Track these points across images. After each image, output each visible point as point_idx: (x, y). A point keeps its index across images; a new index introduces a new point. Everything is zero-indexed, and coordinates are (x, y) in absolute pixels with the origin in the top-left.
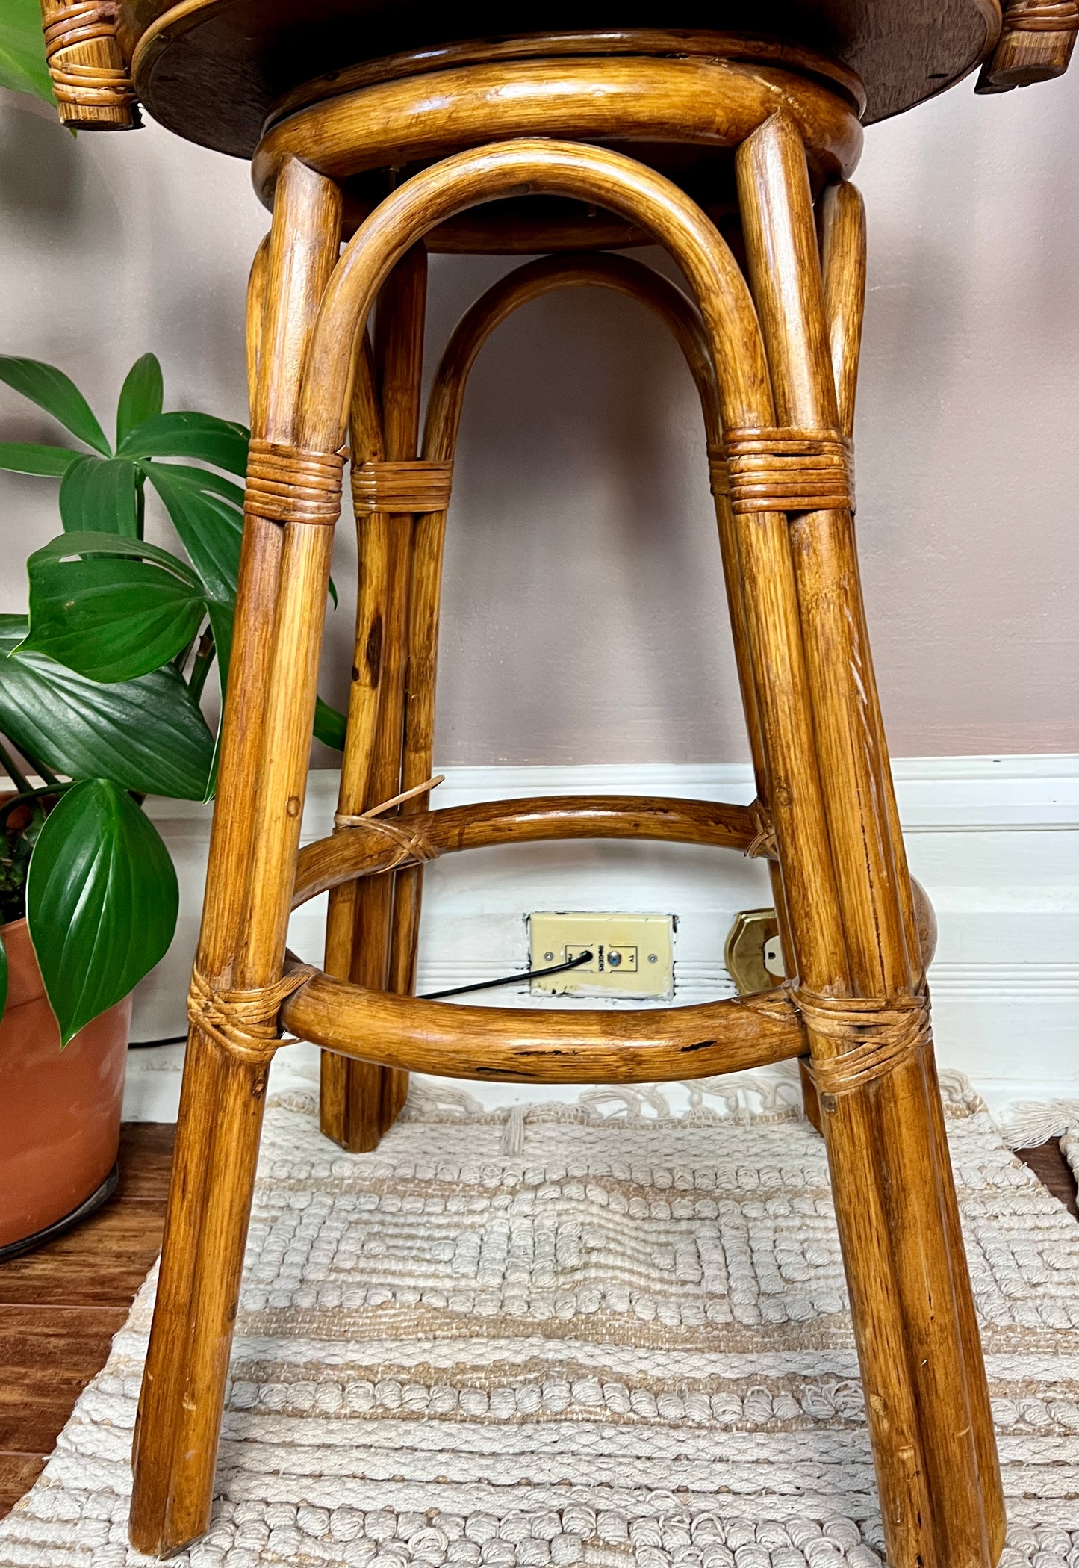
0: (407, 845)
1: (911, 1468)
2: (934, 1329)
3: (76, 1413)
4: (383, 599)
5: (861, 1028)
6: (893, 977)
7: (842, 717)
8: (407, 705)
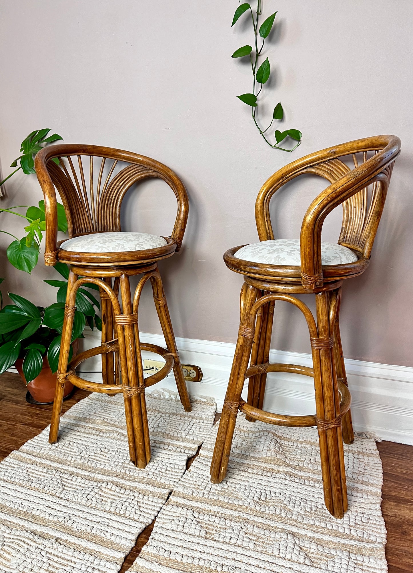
0: (111, 349)
1: (131, 446)
2: (137, 430)
4: (105, 312)
6: (133, 384)
7: (128, 351)
8: (113, 326)
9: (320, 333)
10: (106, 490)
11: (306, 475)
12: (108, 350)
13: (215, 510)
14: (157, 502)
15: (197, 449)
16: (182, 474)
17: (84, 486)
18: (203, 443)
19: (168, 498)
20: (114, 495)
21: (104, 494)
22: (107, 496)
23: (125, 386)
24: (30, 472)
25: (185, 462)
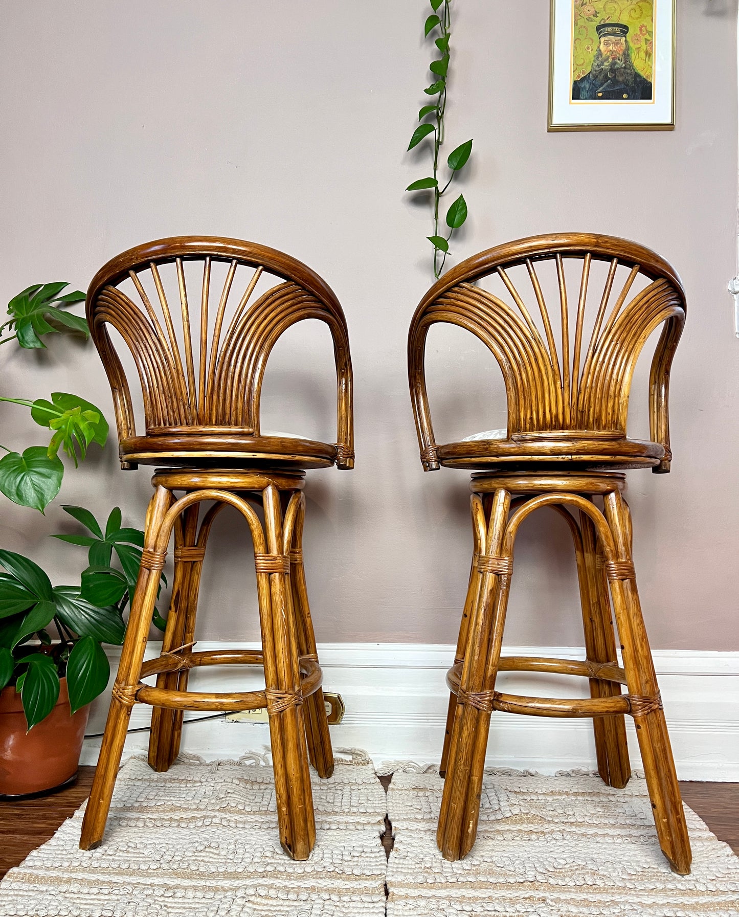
0: (182, 662)
1: (285, 813)
2: (294, 778)
3: (64, 823)
4: (180, 586)
5: (279, 698)
6: (288, 686)
7: (279, 622)
8: (187, 619)
9: (620, 554)
10: (259, 900)
11: (593, 831)
12: (176, 665)
13: (484, 896)
14: (370, 900)
15: (384, 823)
16: (386, 858)
17: (205, 902)
18: (387, 814)
19: (387, 893)
20: (278, 905)
21: (257, 907)
22: (265, 908)
23: (272, 691)
24: (72, 898)
25: (379, 841)
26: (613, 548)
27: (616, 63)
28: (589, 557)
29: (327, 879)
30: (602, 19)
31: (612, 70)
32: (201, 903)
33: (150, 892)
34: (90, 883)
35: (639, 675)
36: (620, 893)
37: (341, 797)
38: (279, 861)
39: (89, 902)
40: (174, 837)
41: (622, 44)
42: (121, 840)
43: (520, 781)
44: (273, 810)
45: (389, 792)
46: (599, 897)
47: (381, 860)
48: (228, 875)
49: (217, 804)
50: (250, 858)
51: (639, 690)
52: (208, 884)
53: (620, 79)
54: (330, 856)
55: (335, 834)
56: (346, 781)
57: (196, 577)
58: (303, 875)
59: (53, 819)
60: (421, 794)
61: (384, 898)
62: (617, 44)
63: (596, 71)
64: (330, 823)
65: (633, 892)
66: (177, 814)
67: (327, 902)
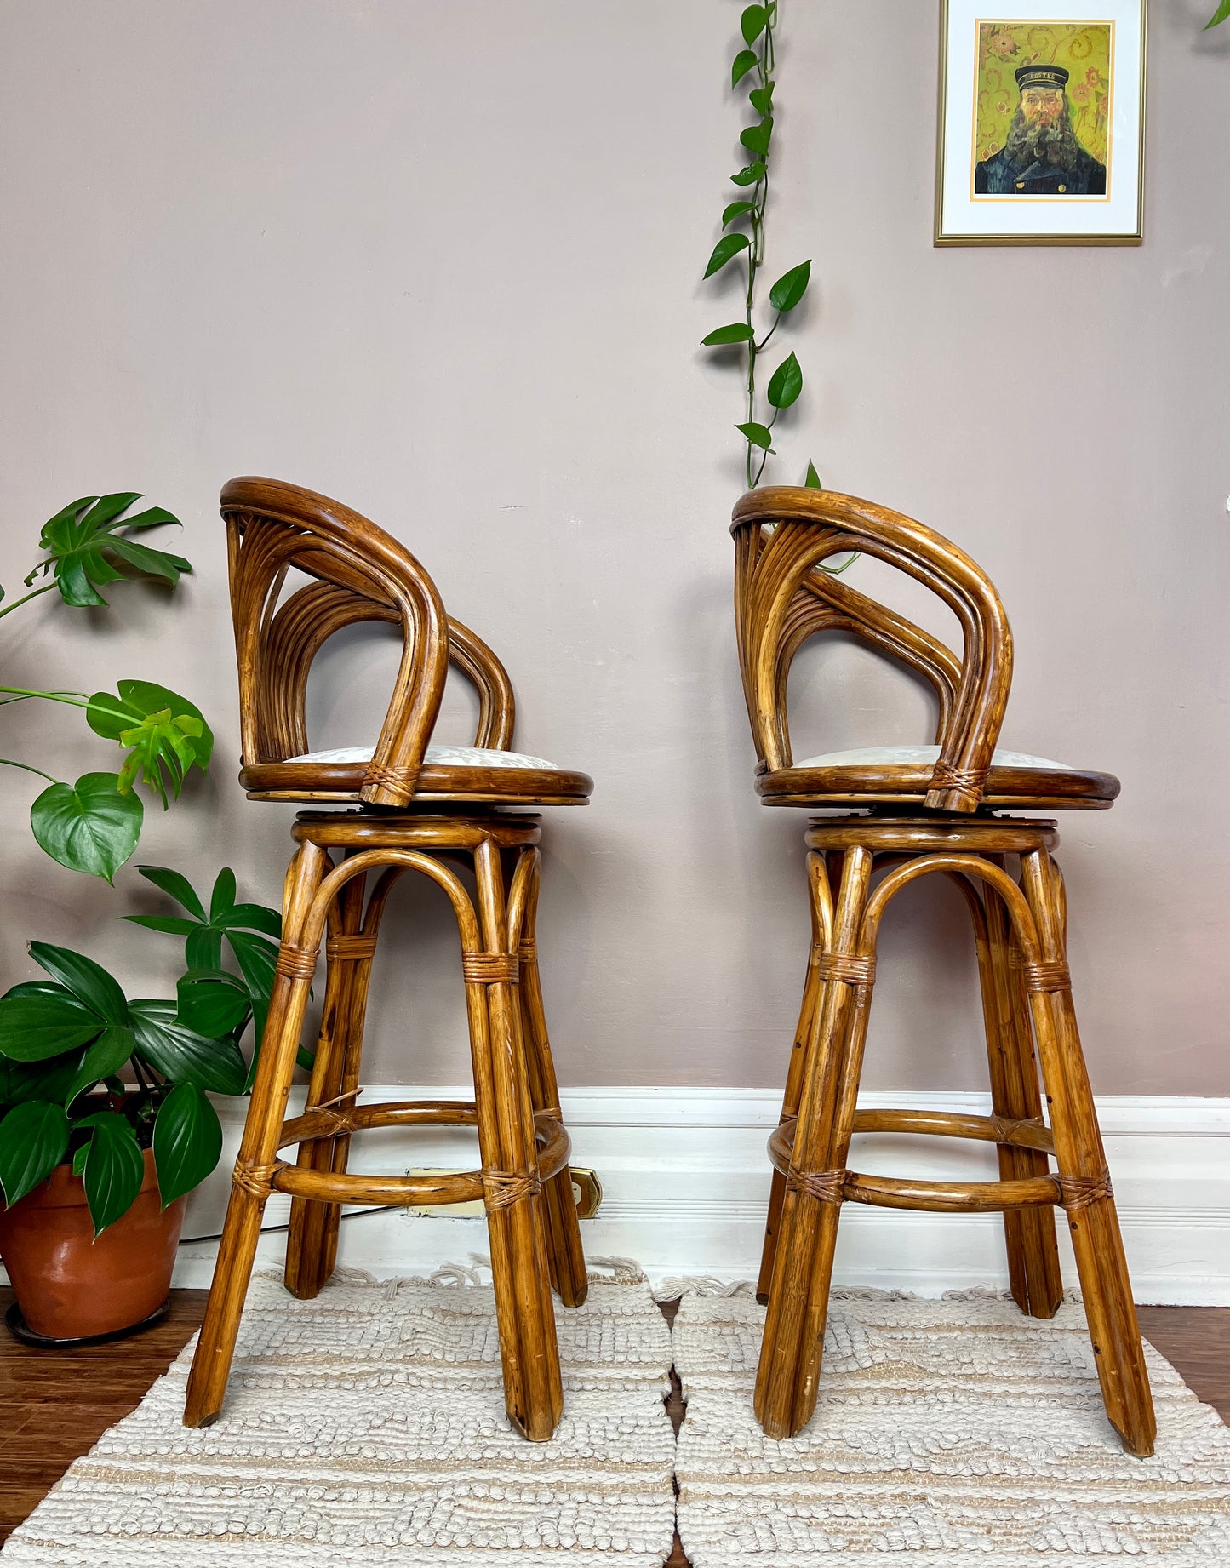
0: (339, 1122)
1: (514, 1367)
2: (528, 1311)
3: (155, 1385)
4: (338, 997)
5: (504, 1184)
6: (518, 1164)
7: (502, 1061)
8: (347, 1051)
9: (1046, 951)
10: (475, 1504)
11: (1000, 1388)
12: (332, 1125)
13: (829, 1493)
14: (650, 1503)
15: (668, 1379)
16: (674, 1436)
17: (390, 1508)
18: (673, 1365)
19: (677, 1491)
20: (506, 1512)
21: (473, 1515)
22: (485, 1516)
23: (492, 1173)
24: (177, 1504)
25: (662, 1408)
26: (1035, 941)
27: (1047, 133)
28: (997, 950)
29: (581, 1471)
30: (1026, 59)
31: (1041, 144)
32: (383, 1510)
33: (301, 1493)
34: (205, 1481)
35: (1075, 1145)
36: (1043, 1487)
37: (598, 1338)
38: (505, 1443)
39: (204, 1509)
40: (333, 1404)
41: (1057, 101)
42: (248, 1410)
43: (886, 1308)
44: (489, 1360)
45: (676, 1328)
46: (1009, 1493)
47: (666, 1439)
48: (423, 1465)
49: (400, 1350)
50: (457, 1437)
51: (1074, 1168)
52: (393, 1478)
53: (1054, 159)
54: (585, 1431)
55: (591, 1397)
56: (606, 1311)
57: (361, 984)
58: (542, 1463)
59: (135, 1376)
60: (727, 1330)
61: (673, 1499)
62: (1049, 100)
63: (1014, 145)
64: (583, 1380)
65: (1063, 1486)
66: (336, 1368)
67: (582, 1507)
